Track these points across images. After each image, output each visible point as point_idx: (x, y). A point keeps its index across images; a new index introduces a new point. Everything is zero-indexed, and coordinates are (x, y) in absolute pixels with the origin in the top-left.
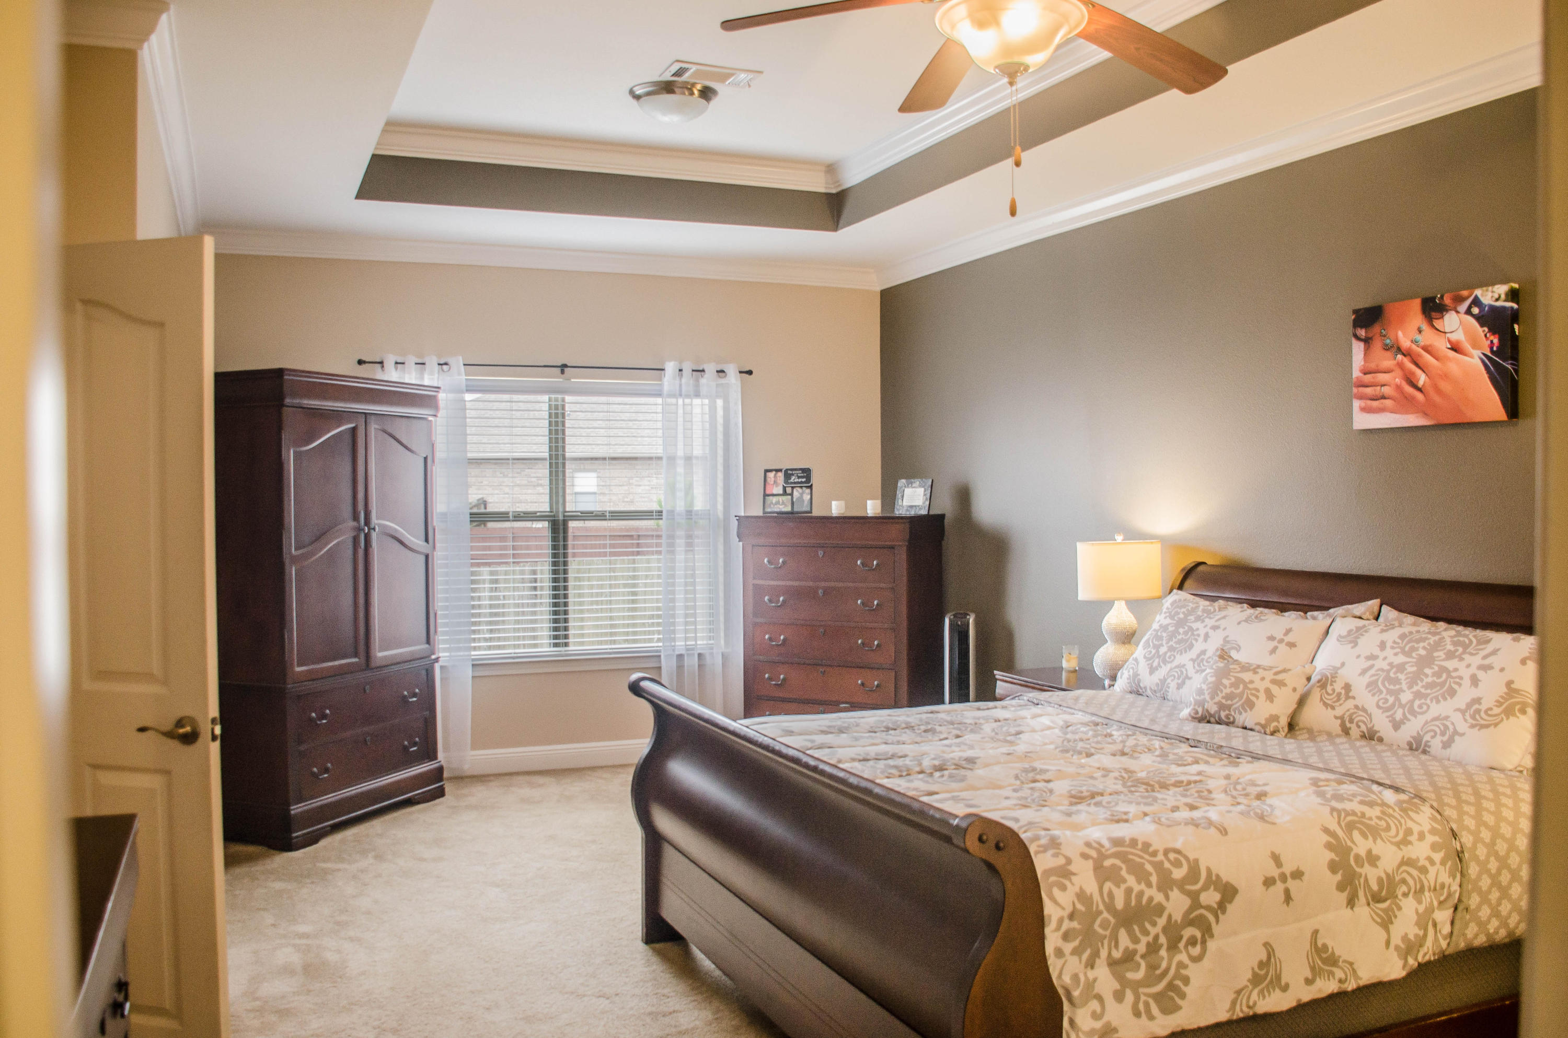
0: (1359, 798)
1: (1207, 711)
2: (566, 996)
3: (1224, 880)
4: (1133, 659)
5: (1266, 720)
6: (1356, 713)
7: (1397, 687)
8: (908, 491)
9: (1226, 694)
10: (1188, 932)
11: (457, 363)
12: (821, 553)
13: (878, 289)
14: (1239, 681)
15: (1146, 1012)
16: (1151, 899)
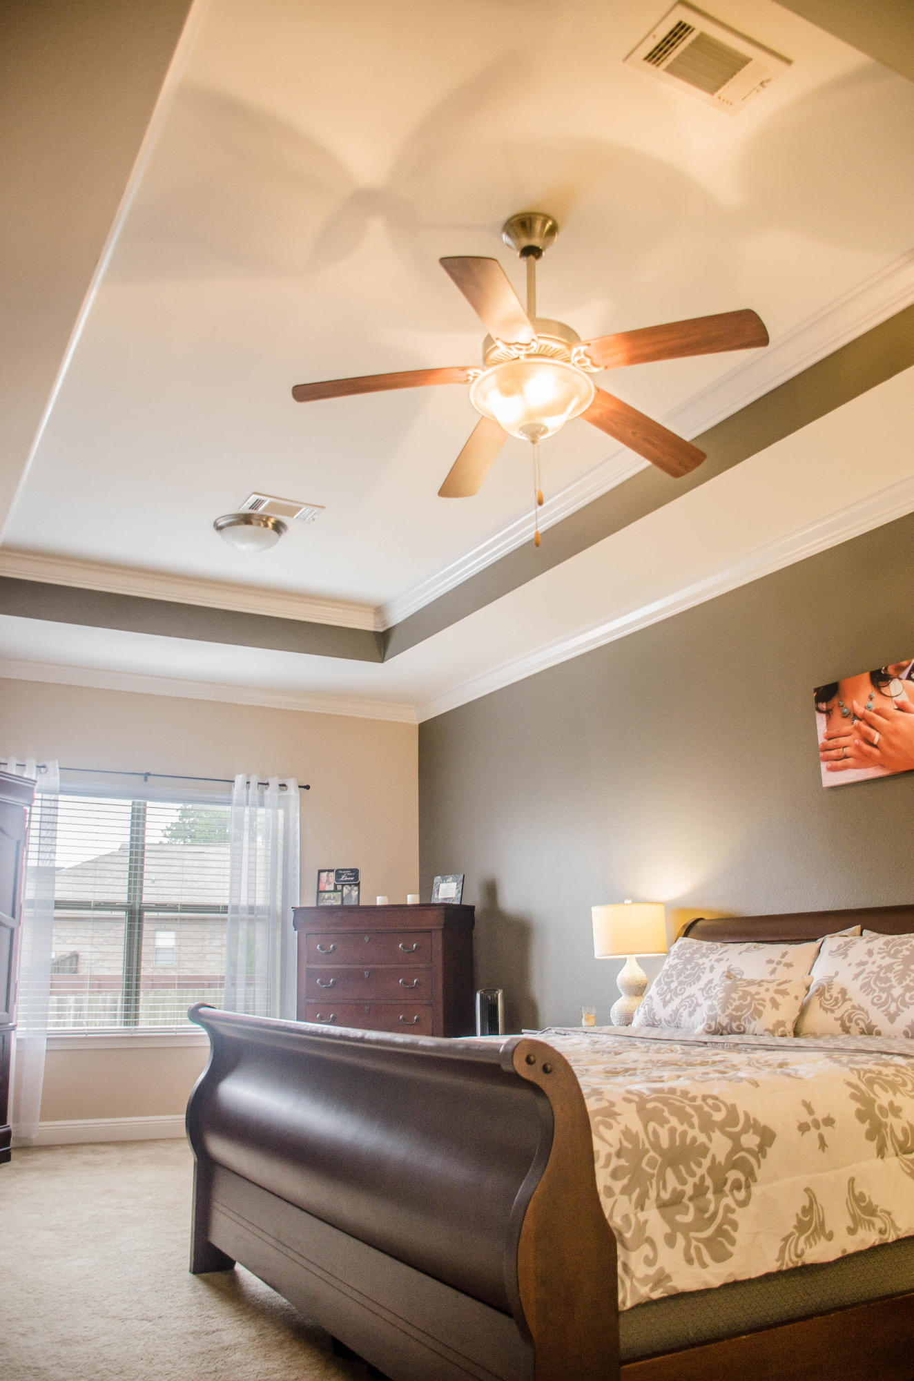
0: (873, 1062)
1: (720, 1024)
2: (107, 1320)
3: (762, 1124)
4: (648, 997)
5: (774, 1025)
6: (854, 1012)
7: (888, 984)
8: (443, 886)
9: (736, 1006)
10: (733, 1175)
11: (54, 766)
12: (367, 939)
13: (417, 723)
14: (746, 994)
15: (697, 1258)
16: (694, 1139)
